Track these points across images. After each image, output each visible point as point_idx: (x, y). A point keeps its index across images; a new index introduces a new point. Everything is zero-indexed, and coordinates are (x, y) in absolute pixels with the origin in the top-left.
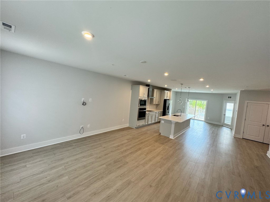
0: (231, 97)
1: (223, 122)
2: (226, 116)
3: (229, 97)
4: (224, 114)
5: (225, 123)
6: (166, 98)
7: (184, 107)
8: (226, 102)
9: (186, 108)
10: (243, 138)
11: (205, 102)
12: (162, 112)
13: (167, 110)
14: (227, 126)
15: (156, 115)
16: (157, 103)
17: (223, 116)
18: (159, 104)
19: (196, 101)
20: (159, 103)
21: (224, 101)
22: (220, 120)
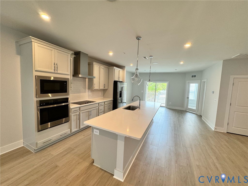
0: (195, 76)
1: (187, 107)
2: (189, 99)
3: (192, 76)
4: (187, 97)
5: (189, 107)
6: (116, 79)
7: (142, 91)
8: (189, 82)
9: (145, 93)
10: (227, 132)
11: (165, 85)
12: (112, 102)
13: (119, 98)
14: (192, 111)
15: (100, 109)
16: (102, 88)
17: (186, 99)
18: (107, 90)
19: (155, 83)
20: (106, 88)
21: (187, 81)
22: (182, 105)
